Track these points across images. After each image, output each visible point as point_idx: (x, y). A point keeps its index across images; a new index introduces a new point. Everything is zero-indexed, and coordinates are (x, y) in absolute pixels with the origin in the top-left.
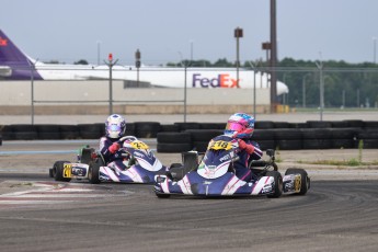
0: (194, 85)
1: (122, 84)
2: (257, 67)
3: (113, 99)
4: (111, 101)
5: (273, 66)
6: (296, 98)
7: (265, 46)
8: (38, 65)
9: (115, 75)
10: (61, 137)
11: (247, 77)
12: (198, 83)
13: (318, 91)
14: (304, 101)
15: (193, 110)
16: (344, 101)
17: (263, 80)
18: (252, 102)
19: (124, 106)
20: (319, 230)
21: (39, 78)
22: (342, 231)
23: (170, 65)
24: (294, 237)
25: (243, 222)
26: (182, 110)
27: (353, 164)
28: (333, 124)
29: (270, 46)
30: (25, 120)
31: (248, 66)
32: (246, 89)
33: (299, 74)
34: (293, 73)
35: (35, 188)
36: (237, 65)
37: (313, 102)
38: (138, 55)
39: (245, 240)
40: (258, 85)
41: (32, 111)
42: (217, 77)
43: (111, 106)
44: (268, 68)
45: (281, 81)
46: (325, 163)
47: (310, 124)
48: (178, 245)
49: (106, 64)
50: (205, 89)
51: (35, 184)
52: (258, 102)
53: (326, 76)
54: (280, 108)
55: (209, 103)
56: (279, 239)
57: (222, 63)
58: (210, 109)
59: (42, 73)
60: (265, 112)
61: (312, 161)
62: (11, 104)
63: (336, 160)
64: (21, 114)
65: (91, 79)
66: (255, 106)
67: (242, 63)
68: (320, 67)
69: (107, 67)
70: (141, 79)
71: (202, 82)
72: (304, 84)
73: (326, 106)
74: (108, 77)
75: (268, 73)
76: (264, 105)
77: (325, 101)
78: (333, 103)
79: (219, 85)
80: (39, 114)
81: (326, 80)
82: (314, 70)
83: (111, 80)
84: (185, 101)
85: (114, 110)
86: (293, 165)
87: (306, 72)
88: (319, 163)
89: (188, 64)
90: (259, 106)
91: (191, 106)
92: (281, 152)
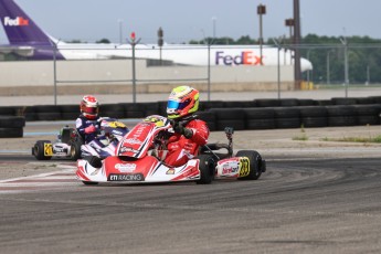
0: (217, 63)
1: (145, 61)
2: (280, 44)
3: (137, 78)
4: (134, 80)
5: (297, 43)
6: (320, 75)
7: (288, 23)
8: (60, 45)
9: (138, 54)
11: (271, 54)
12: (221, 61)
13: (343, 67)
14: (328, 77)
15: (217, 88)
16: (368, 77)
17: (287, 57)
18: (276, 79)
19: (147, 86)
20: (347, 209)
21: (61, 58)
22: (370, 210)
23: (193, 43)
24: (322, 216)
25: (270, 202)
26: (206, 88)
27: (379, 141)
28: (358, 101)
29: (294, 23)
30: (48, 101)
31: (271, 43)
32: (269, 67)
33: (323, 51)
34: (316, 50)
35: (60, 169)
36: (260, 42)
37: (338, 78)
38: (161, 33)
39: (272, 220)
40: (282, 62)
41: (55, 91)
42: (240, 54)
43: (134, 85)
44: (291, 46)
45: (305, 57)
46: (351, 140)
47: (334, 101)
48: (205, 226)
49: (129, 43)
50: (228, 67)
51: (59, 165)
52: (282, 79)
53: (350, 53)
54: (304, 84)
55: (233, 81)
56: (307, 219)
57: (245, 41)
58: (234, 87)
59: (64, 53)
60: (289, 89)
61: (338, 138)
62: (33, 84)
63: (362, 137)
64: (44, 94)
65: (114, 58)
66: (279, 83)
67: (266, 40)
68: (344, 43)
69: (130, 46)
70: (164, 58)
71: (225, 59)
72: (328, 61)
73: (351, 82)
74: (131, 55)
75: (291, 49)
76: (288, 83)
77: (350, 77)
78: (358, 79)
79: (242, 63)
80: (62, 94)
81: (350, 56)
83: (133, 58)
84: (208, 79)
85: (137, 89)
86: (318, 142)
87: (330, 49)
88: (345, 140)
89: (211, 42)
90: (284, 83)
91: (214, 84)
92: (307, 130)
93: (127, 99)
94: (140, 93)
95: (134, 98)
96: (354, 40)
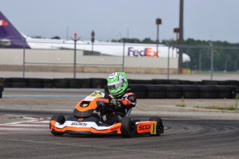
0: (129, 54)
1: (82, 53)
2: (170, 44)
3: (77, 62)
4: (75, 64)
5: (181, 44)
6: (195, 65)
7: (176, 30)
8: (28, 39)
9: (78, 47)
10: (42, 87)
11: (164, 51)
12: (131, 53)
13: (210, 60)
14: (200, 66)
15: (128, 70)
16: (226, 67)
17: (174, 52)
18: (166, 67)
19: (83, 68)
21: (28, 47)
22: (225, 154)
23: (113, 41)
24: (194, 157)
27: (232, 109)
28: (219, 83)
29: (179, 31)
30: (19, 75)
31: (164, 43)
32: (162, 58)
34: (193, 49)
35: (25, 120)
36: (157, 42)
37: (206, 67)
38: (93, 34)
40: (171, 56)
41: (23, 68)
42: (144, 50)
43: (75, 67)
44: (177, 45)
45: (186, 53)
46: (214, 108)
47: (204, 82)
49: (72, 39)
50: (136, 58)
51: (25, 117)
52: (170, 67)
53: (215, 51)
54: (185, 71)
55: (138, 66)
57: (147, 41)
58: (139, 71)
59: (30, 45)
60: (175, 73)
61: (208, 106)
62: (10, 64)
63: (221, 106)
64: (16, 71)
65: (62, 49)
66: (168, 69)
67: (160, 41)
68: (211, 45)
69: (73, 42)
70: (95, 50)
71: (134, 53)
72: (200, 56)
73: (215, 70)
74: (73, 48)
75: (177, 48)
76: (174, 69)
77: (214, 67)
78: (219, 68)
79: (145, 55)
80: (28, 71)
81: (215, 53)
82: (207, 47)
83: (75, 50)
84: (123, 65)
85: (77, 69)
86: (192, 108)
87: (201, 49)
88: (210, 108)
89: (125, 41)
90: (171, 69)
91: (127, 68)
92: (185, 100)
93: (70, 76)
94: (78, 72)
95: (75, 76)
96: (218, 43)
